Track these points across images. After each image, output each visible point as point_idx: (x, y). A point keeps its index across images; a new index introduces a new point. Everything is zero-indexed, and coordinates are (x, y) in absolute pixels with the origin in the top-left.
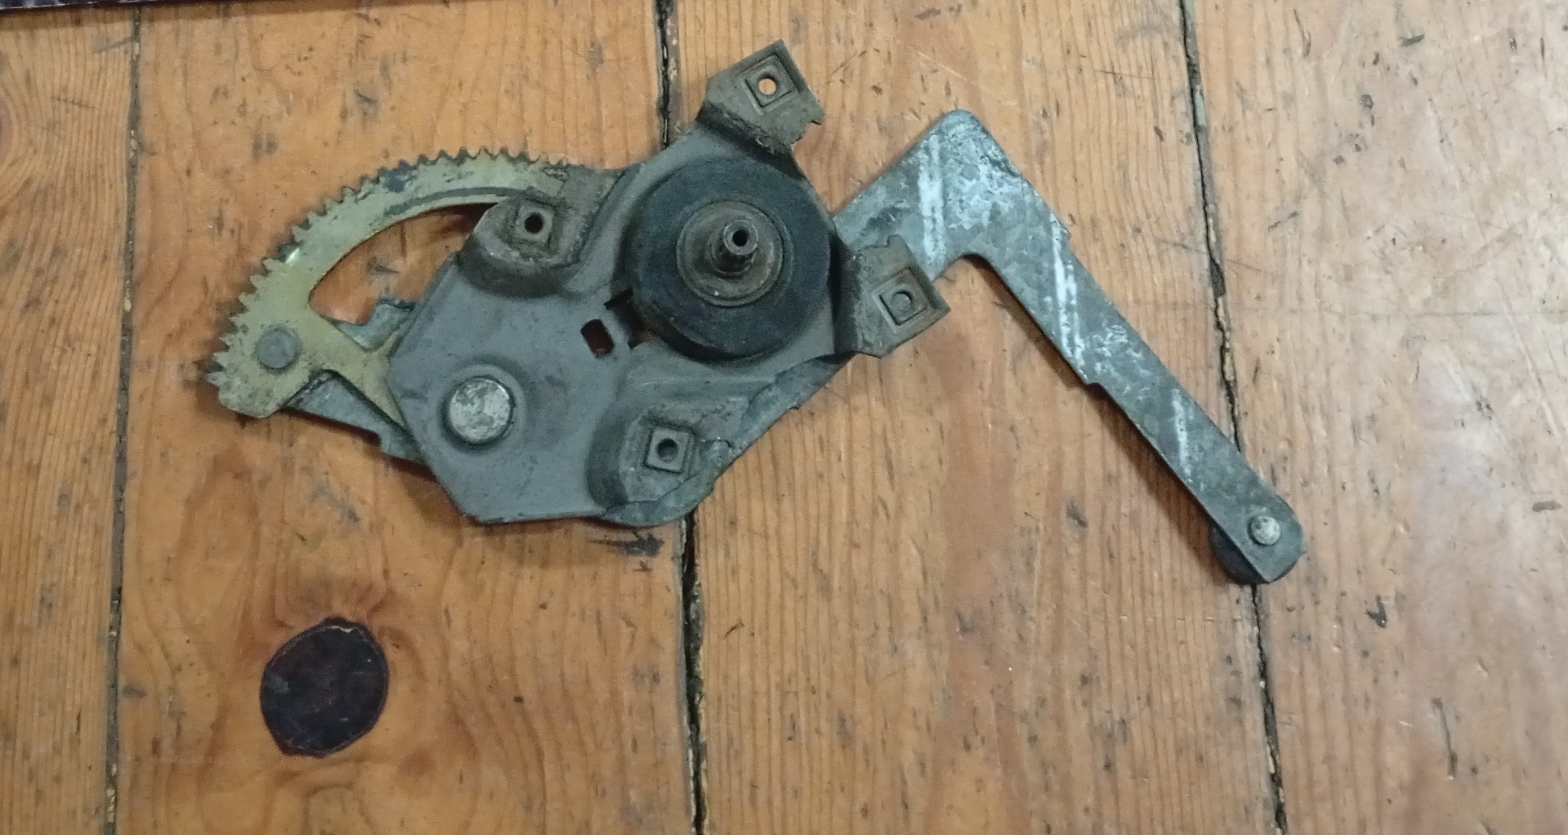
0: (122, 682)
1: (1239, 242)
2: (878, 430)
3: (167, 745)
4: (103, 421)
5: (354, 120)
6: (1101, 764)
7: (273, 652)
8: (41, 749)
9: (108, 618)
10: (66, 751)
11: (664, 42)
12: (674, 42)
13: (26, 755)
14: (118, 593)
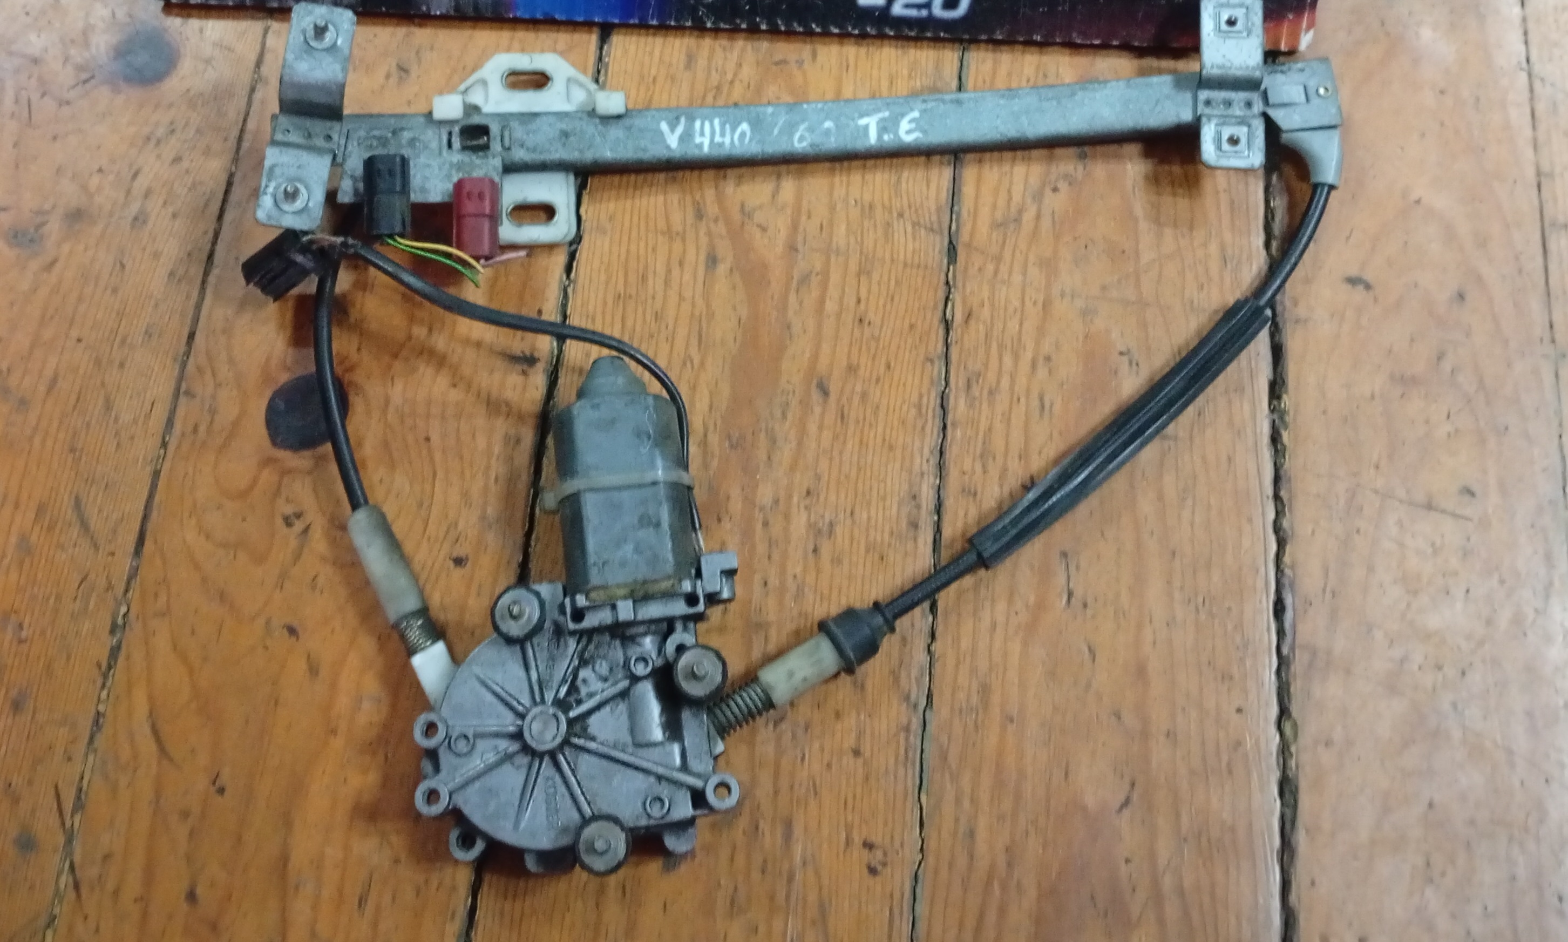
0: (184, 387)
1: (972, 234)
2: (697, 313)
3: (202, 429)
4: (206, 233)
5: (393, 80)
6: (811, 547)
7: (279, 385)
8: (126, 417)
9: (183, 348)
10: (140, 423)
11: (600, 59)
12: (607, 60)
13: (116, 419)
14: (191, 336)
